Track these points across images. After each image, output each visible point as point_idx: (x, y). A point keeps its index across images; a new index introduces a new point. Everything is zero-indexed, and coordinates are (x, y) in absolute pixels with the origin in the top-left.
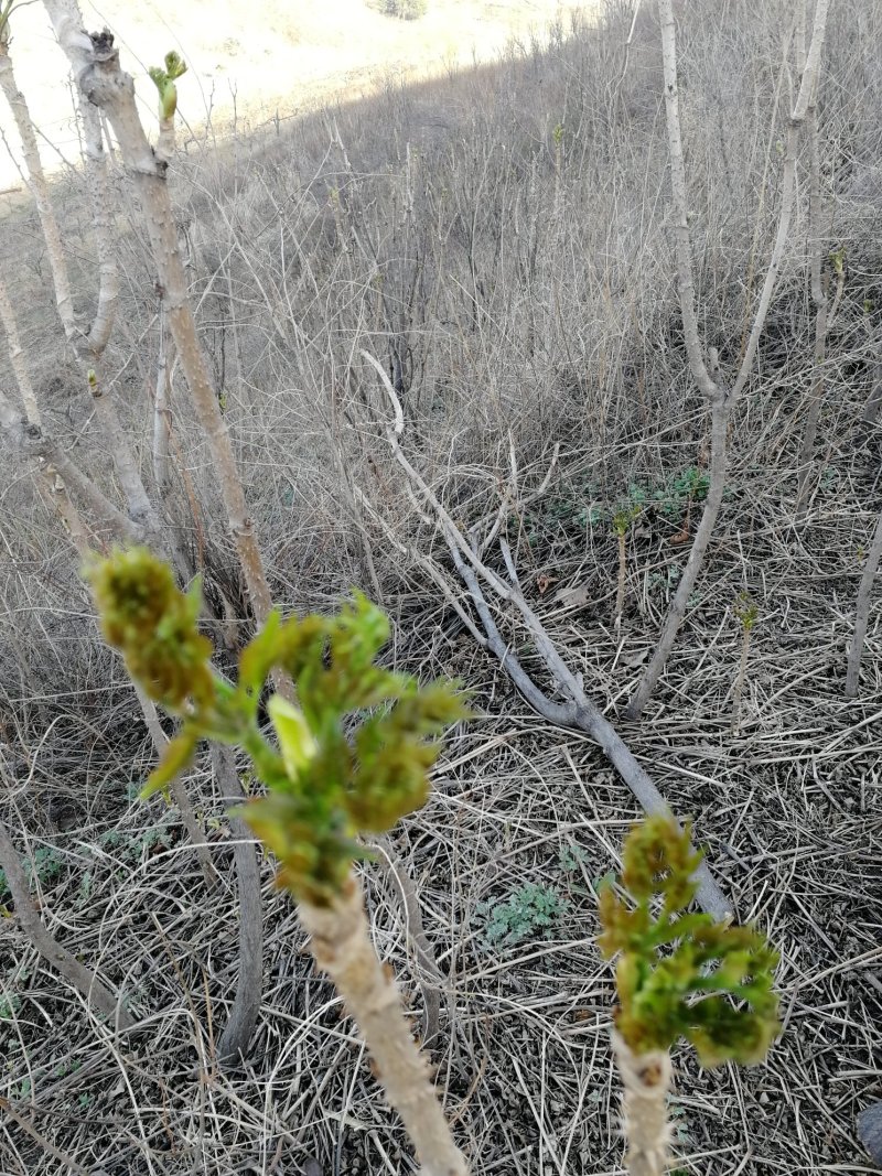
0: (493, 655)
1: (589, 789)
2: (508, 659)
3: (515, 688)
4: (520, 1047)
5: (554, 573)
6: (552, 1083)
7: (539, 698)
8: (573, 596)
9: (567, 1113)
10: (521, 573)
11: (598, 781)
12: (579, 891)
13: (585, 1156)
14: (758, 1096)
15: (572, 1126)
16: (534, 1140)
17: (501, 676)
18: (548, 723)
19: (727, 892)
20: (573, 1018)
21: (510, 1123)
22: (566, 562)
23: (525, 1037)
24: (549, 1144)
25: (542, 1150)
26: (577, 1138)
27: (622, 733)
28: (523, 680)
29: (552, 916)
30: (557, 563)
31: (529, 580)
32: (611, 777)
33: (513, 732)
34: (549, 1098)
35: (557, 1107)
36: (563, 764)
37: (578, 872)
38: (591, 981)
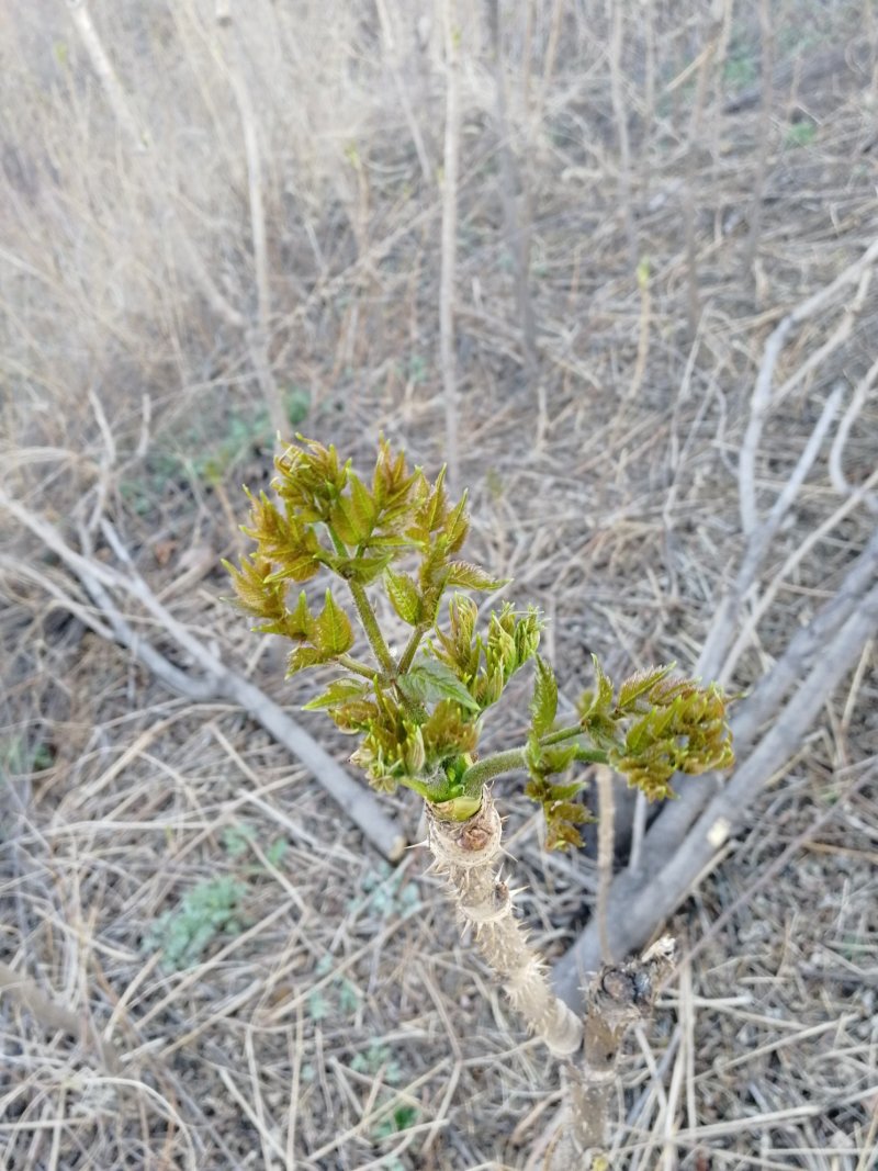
0: (123, 647)
1: (247, 760)
2: (140, 647)
3: (153, 676)
4: (225, 1055)
5: (173, 537)
6: (264, 1077)
7: (179, 678)
8: (195, 559)
9: (285, 1102)
10: (136, 549)
11: (253, 749)
12: (254, 870)
13: (310, 1136)
14: (458, 1002)
15: (292, 1112)
16: (256, 1144)
17: (137, 667)
18: (195, 702)
19: (394, 816)
20: (273, 1001)
21: (230, 1137)
22: (183, 522)
23: (230, 1042)
24: (271, 1141)
25: (267, 1150)
26: (299, 1122)
27: (268, 691)
28: (160, 665)
29: (233, 906)
30: (172, 526)
31: (145, 554)
32: (265, 739)
33: (159, 725)
34: (264, 1093)
35: (274, 1098)
36: (214, 742)
37: (250, 851)
38: (284, 956)
